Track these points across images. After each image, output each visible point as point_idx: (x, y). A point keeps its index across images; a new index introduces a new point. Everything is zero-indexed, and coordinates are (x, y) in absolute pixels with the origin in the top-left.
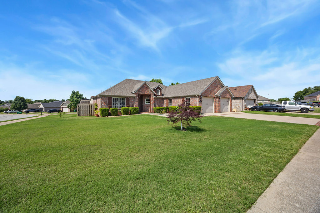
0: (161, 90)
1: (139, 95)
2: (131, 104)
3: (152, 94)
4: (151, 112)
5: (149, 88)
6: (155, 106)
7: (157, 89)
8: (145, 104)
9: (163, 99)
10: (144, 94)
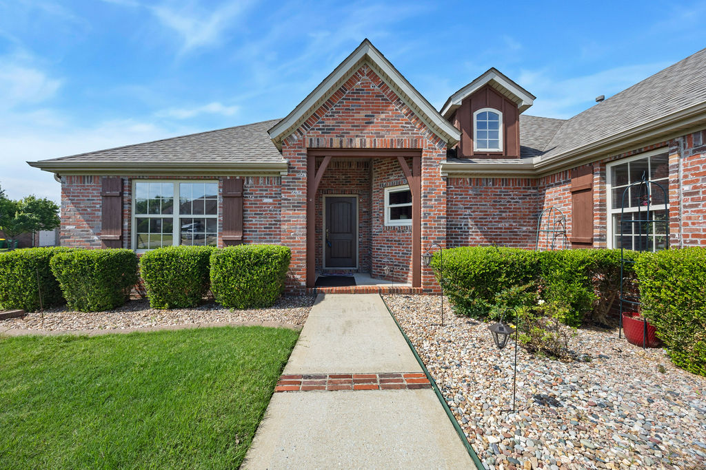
0: (511, 108)
1: (315, 156)
2: (253, 221)
3: (426, 142)
4: (417, 282)
5: (397, 97)
6: (454, 237)
7: (472, 102)
8: (388, 222)
9: (536, 181)
10: (357, 143)
